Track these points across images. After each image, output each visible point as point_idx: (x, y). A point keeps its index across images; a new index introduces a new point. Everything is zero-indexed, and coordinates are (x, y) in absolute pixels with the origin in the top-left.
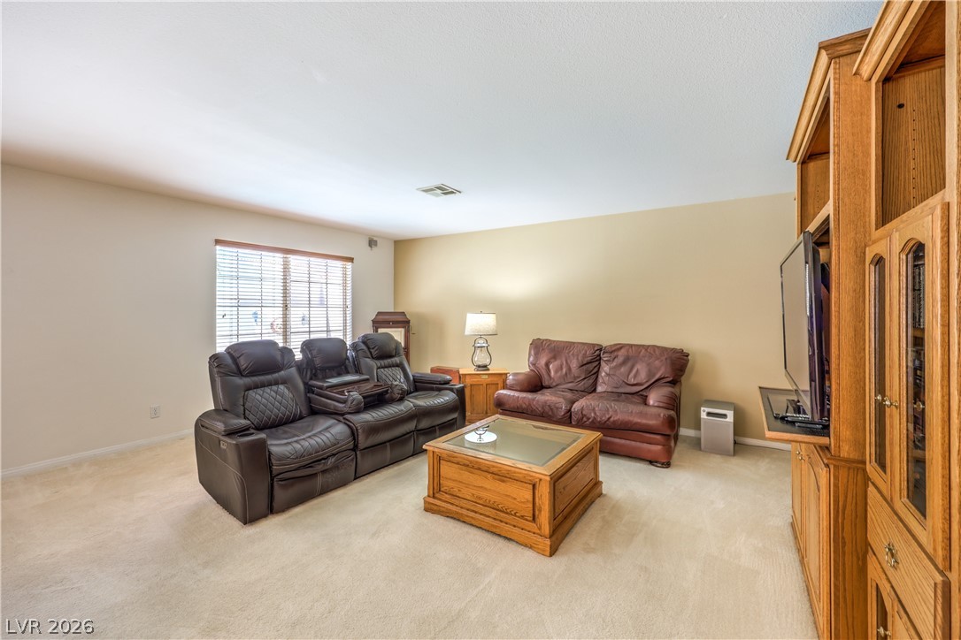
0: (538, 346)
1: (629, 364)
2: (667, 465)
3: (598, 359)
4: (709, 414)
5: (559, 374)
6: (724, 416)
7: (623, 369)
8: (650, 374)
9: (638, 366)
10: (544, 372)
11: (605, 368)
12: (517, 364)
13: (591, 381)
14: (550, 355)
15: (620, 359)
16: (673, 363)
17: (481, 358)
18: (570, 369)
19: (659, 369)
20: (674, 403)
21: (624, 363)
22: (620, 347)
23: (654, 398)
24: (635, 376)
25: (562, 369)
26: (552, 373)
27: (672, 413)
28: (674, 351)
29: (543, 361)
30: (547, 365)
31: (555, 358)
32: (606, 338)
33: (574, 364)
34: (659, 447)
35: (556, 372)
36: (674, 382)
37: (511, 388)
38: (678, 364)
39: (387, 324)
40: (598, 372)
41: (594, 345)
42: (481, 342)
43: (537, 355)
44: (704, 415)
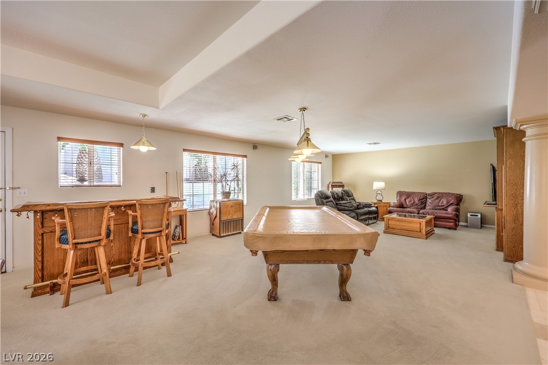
0: (400, 194)
1: (439, 199)
2: (456, 230)
3: (426, 198)
4: (471, 215)
5: (410, 203)
6: (477, 216)
7: (437, 201)
8: (448, 202)
9: (443, 200)
10: (404, 202)
11: (429, 201)
12: (393, 200)
13: (423, 206)
14: (406, 197)
15: (435, 198)
16: (457, 198)
17: (379, 198)
18: (415, 201)
19: (451, 200)
20: (457, 210)
21: (437, 199)
22: (435, 193)
23: (450, 209)
24: (442, 203)
25: (411, 201)
26: (407, 203)
27: (457, 213)
28: (457, 194)
29: (403, 199)
30: (405, 200)
31: (408, 197)
32: (429, 191)
33: (416, 200)
34: (453, 224)
35: (409, 202)
36: (458, 204)
37: (393, 207)
38: (459, 199)
39: (336, 186)
40: (426, 202)
41: (424, 193)
42: (379, 192)
43: (400, 196)
44: (469, 216)
